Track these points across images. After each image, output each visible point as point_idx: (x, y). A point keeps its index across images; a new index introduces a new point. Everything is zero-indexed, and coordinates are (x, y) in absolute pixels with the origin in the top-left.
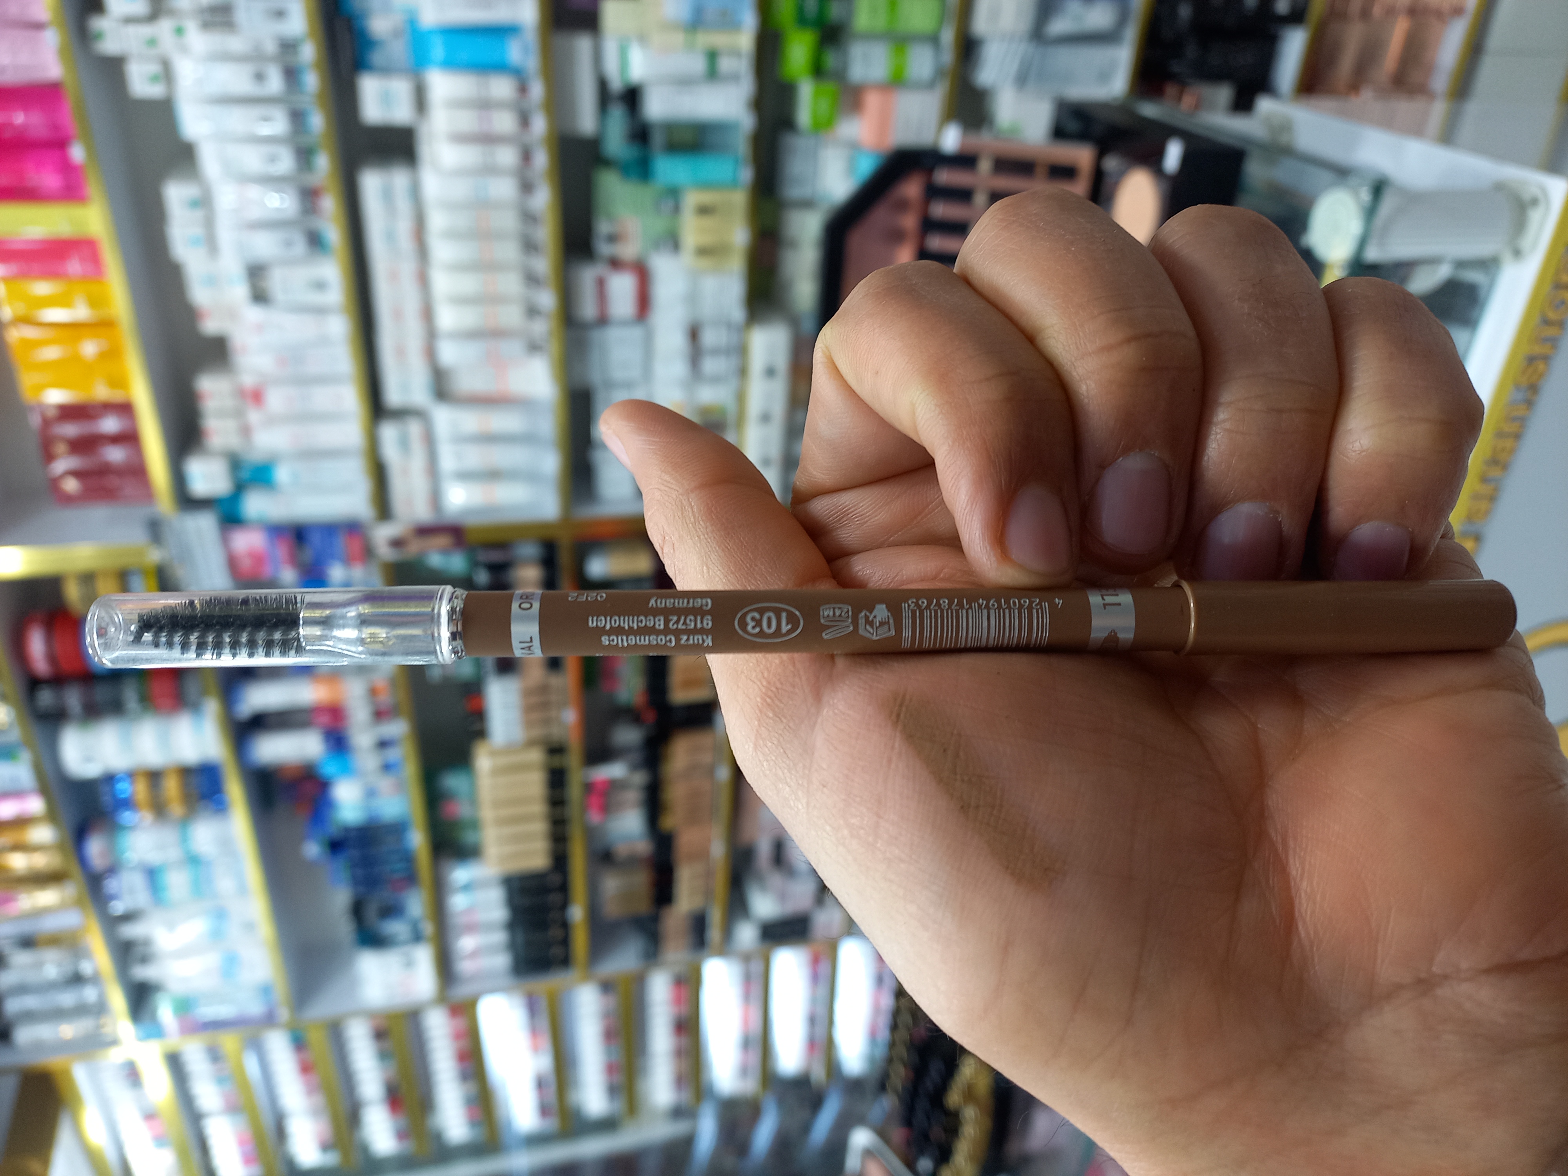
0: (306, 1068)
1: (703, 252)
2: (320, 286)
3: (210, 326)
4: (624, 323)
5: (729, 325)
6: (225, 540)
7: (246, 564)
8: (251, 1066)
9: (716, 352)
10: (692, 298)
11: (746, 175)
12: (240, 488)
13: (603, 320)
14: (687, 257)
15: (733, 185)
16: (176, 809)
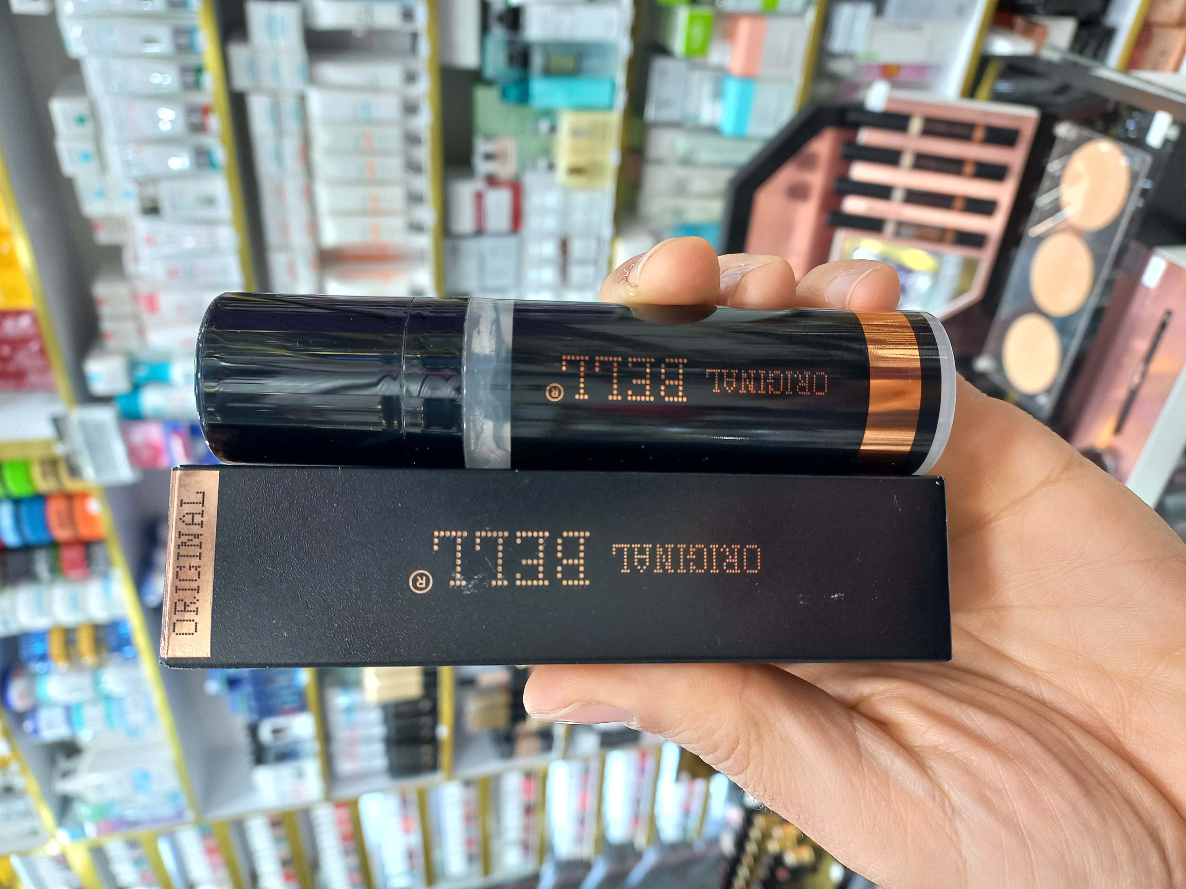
0: (210, 851)
1: (575, 171)
2: (210, 201)
3: (103, 237)
4: (498, 234)
5: (599, 239)
6: (125, 434)
7: (146, 454)
8: (164, 849)
9: (584, 262)
10: (564, 213)
11: (621, 99)
12: (136, 387)
13: (480, 232)
14: (561, 174)
15: (610, 107)
16: (89, 659)
